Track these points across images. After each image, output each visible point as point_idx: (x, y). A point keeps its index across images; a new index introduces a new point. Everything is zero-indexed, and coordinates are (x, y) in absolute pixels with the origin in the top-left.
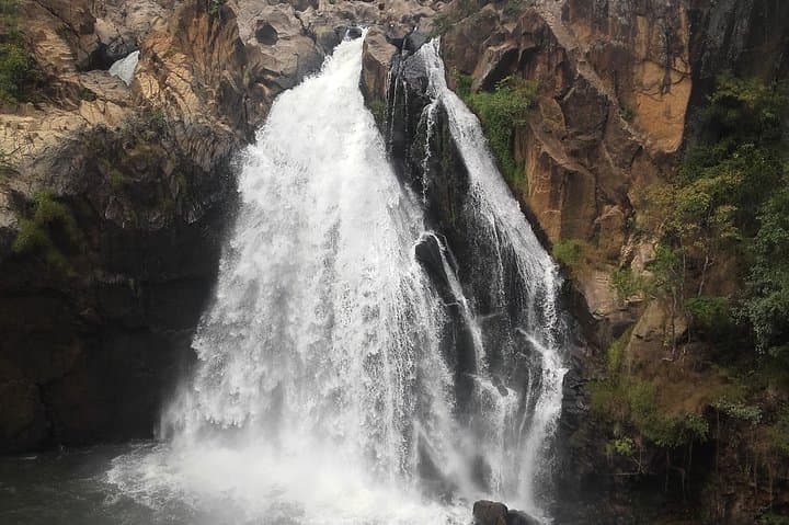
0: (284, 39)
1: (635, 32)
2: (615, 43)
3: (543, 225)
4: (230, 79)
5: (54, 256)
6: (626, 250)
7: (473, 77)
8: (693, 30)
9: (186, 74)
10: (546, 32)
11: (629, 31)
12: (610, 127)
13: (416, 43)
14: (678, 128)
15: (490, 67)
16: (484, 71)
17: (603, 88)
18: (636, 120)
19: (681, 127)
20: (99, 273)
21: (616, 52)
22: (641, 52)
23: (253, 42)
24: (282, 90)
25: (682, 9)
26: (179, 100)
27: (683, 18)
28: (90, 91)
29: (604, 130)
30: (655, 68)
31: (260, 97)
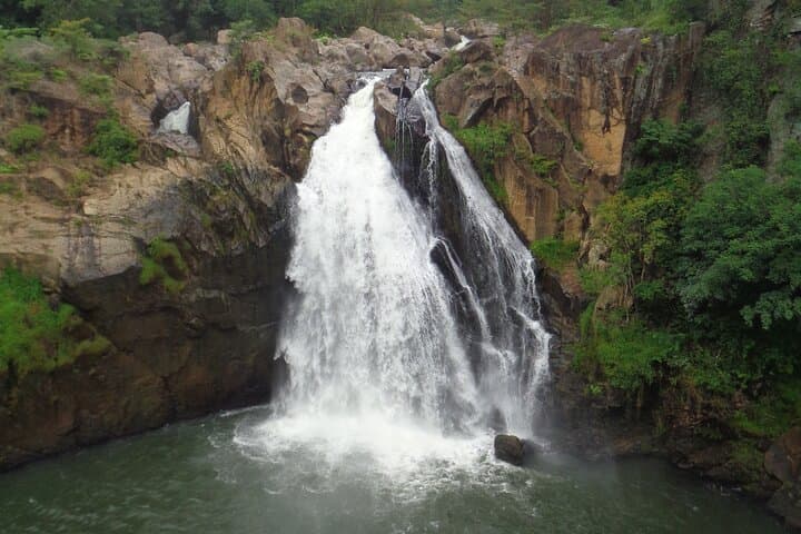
0: (314, 96)
1: (581, 87)
2: (565, 94)
3: (522, 228)
4: (272, 127)
5: (169, 282)
6: (584, 244)
7: (459, 117)
8: (625, 90)
9: (243, 130)
10: (514, 86)
11: (576, 86)
12: (567, 154)
13: (411, 89)
14: (618, 157)
15: (473, 111)
16: (468, 113)
17: (560, 128)
18: (586, 150)
19: (619, 156)
20: (199, 290)
21: (567, 101)
22: (587, 102)
23: (290, 101)
24: (317, 138)
25: (616, 76)
26: (241, 152)
27: (617, 81)
28: (172, 150)
29: (562, 156)
30: (598, 114)
31: (300, 143)
